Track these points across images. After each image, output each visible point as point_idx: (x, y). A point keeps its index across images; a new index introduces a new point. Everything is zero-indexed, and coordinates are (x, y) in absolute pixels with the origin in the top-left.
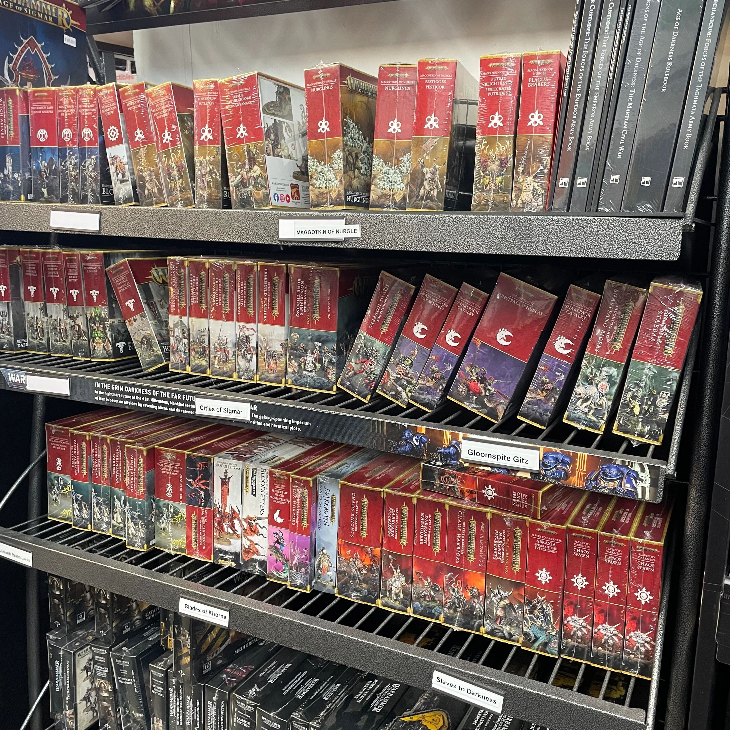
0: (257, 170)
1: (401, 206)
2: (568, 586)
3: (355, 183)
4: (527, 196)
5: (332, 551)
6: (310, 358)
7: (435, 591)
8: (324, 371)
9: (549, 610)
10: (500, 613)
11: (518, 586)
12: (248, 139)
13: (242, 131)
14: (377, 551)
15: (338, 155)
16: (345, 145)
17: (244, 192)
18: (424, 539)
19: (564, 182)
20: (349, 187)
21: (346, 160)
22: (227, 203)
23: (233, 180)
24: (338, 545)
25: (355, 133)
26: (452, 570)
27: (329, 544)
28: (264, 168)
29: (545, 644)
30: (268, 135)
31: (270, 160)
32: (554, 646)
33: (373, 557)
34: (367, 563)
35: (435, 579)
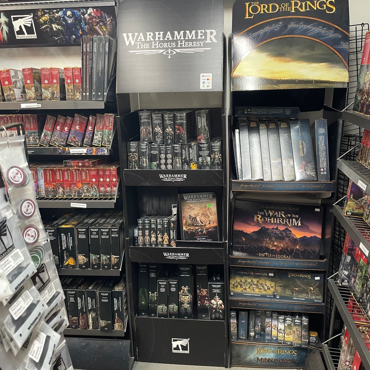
0: (12, 92)
1: (50, 99)
2: (99, 181)
3: (38, 94)
4: (78, 97)
5: (43, 187)
6: (31, 138)
7: (70, 190)
8: (35, 141)
9: (96, 187)
10: (86, 191)
11: (89, 184)
12: (8, 85)
13: (7, 83)
14: (55, 184)
15: (33, 88)
16: (35, 86)
17: (9, 97)
18: (66, 178)
19: (84, 94)
20: (37, 96)
21: (35, 90)
22: (4, 100)
23: (5, 95)
24: (45, 185)
25: (37, 83)
26: (73, 184)
27: (42, 185)
28: (13, 91)
29: (96, 195)
30: (14, 84)
31: (15, 89)
32: (98, 195)
33: (54, 185)
34: (53, 187)
35: (70, 187)
